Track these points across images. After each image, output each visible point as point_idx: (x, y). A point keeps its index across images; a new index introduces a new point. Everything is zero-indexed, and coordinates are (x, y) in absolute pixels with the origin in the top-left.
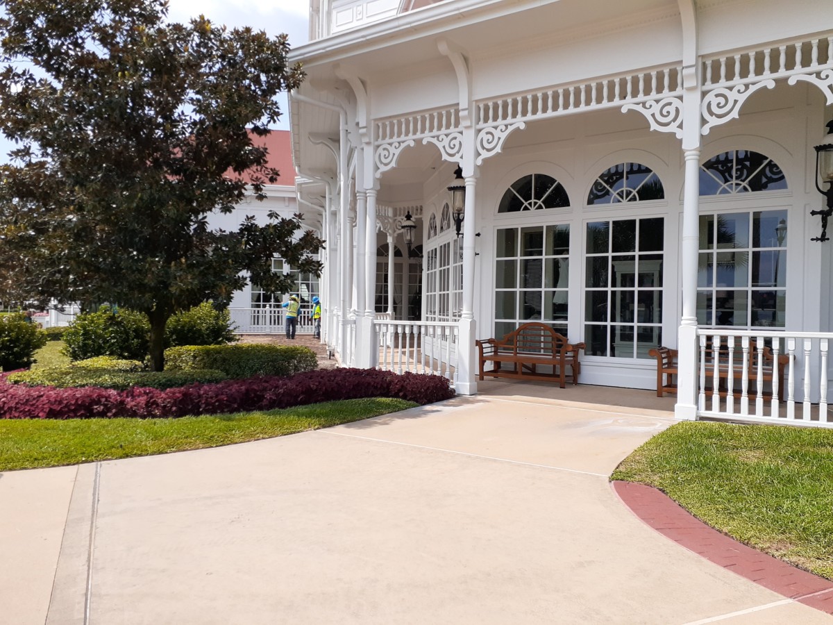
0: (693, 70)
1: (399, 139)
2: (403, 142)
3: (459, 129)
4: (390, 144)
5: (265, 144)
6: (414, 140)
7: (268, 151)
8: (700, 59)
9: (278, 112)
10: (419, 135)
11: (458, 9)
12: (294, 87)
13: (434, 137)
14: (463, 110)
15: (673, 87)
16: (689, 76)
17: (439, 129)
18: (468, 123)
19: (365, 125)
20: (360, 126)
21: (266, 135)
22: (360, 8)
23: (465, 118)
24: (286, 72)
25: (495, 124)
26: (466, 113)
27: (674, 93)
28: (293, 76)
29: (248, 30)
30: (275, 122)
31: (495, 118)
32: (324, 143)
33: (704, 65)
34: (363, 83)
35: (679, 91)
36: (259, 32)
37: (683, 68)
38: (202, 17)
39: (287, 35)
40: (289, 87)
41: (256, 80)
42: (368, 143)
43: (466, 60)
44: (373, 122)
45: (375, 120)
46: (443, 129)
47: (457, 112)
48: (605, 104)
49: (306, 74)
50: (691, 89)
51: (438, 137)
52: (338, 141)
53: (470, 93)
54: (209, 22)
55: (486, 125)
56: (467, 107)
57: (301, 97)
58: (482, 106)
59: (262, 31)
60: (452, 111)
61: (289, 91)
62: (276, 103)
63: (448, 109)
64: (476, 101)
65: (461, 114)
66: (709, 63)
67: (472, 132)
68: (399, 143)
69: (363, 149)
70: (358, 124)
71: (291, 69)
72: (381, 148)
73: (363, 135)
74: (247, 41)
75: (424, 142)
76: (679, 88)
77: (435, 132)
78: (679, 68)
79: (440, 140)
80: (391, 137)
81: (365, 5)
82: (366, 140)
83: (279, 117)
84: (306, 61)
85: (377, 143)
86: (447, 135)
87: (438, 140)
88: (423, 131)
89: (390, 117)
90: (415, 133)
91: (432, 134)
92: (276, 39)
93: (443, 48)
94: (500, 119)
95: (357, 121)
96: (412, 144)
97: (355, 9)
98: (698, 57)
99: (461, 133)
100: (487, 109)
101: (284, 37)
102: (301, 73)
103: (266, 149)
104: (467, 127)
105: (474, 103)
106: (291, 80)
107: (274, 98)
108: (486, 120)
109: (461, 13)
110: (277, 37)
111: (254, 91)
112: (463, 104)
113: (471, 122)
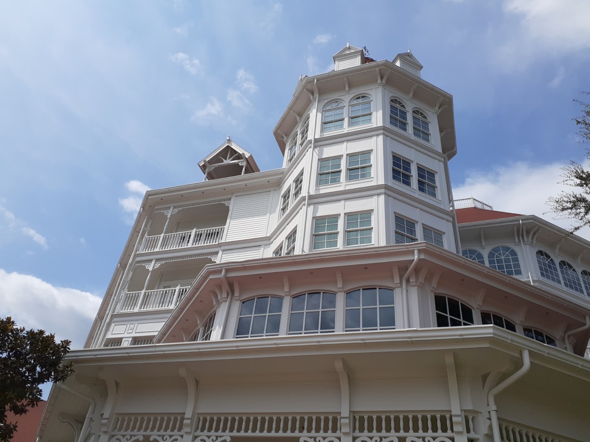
0: (347, 421)
1: (132, 433)
2: (135, 436)
3: (180, 433)
4: (124, 436)
5: (16, 423)
6: (143, 436)
7: (17, 429)
8: (352, 413)
9: (40, 398)
10: (148, 433)
11: (199, 349)
12: (60, 380)
13: (160, 436)
14: (187, 419)
15: (334, 430)
16: (345, 424)
17: (166, 430)
18: (188, 430)
19: (107, 417)
20: (104, 417)
21: (21, 414)
22: (132, 326)
23: (187, 425)
24: (59, 367)
25: (209, 434)
26: (188, 422)
27: (334, 434)
28: (63, 371)
29: (42, 332)
30: (33, 406)
31: (210, 430)
32: (69, 423)
33: (354, 417)
34: (117, 384)
35: (338, 434)
36: (50, 335)
37: (341, 418)
38: (9, 319)
39: (70, 342)
40: (56, 380)
41: (32, 370)
42: (105, 432)
43: (197, 382)
44: (115, 415)
45: (117, 414)
46: (169, 431)
47: (183, 419)
48: (289, 434)
49: (74, 371)
50: (346, 434)
51: (163, 436)
52: (82, 423)
53: (195, 408)
54: (13, 323)
55: (202, 433)
56: (190, 417)
57: (64, 386)
58: (201, 418)
59: (53, 334)
60: (179, 418)
61: (55, 382)
62: (41, 391)
63: (176, 416)
64: (198, 414)
65: (185, 422)
66: (357, 417)
67: (190, 437)
68: (131, 436)
69: (99, 436)
70: (102, 415)
71: (64, 365)
72: (116, 437)
73: (104, 425)
74: (37, 341)
75: (151, 439)
76: (338, 432)
77: (162, 432)
78: (339, 417)
79: (165, 439)
80: (126, 430)
81: (136, 324)
82: (105, 429)
83: (38, 403)
84: (77, 361)
85: (113, 433)
86: (171, 436)
87: (163, 439)
88: (152, 430)
89: (130, 414)
90: (146, 430)
91: (159, 433)
92: (60, 342)
93: (182, 372)
94: (213, 431)
95: (102, 412)
96: (141, 439)
97: (128, 325)
98: (351, 412)
99: (182, 436)
100: (205, 420)
101: (67, 342)
102: (70, 370)
103: (17, 426)
104: (187, 433)
105: (196, 414)
106: (61, 375)
107: (40, 386)
108: (202, 430)
109: (199, 352)
110: (62, 341)
111: (27, 377)
112: (188, 414)
113: (191, 430)
